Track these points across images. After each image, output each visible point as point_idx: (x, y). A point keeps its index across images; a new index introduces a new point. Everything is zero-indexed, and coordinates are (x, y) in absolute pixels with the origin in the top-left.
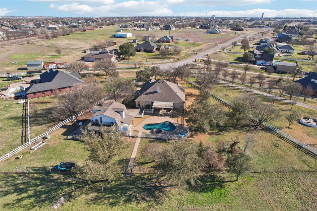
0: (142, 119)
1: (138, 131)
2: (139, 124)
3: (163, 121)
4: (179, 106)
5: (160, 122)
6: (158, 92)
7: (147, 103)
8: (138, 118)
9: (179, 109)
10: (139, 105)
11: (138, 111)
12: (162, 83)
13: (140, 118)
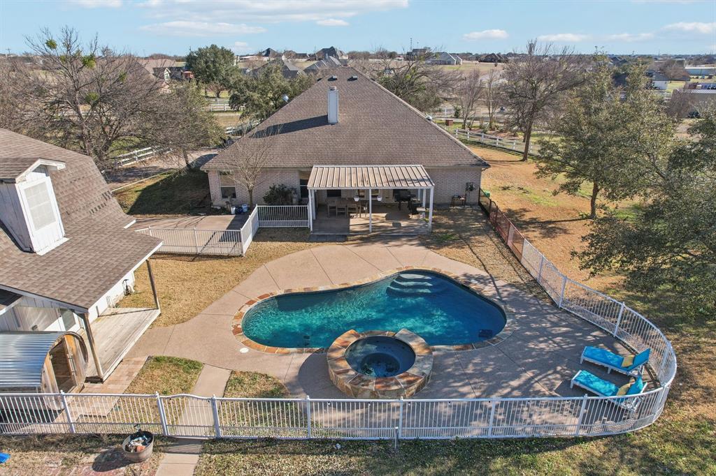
0: (243, 267)
1: (193, 366)
2: (211, 301)
3: (391, 272)
4: (455, 187)
5: (367, 281)
6: (331, 119)
7: (276, 180)
8: (209, 262)
9: (453, 204)
10: (229, 193)
11: (221, 223)
12: (352, 79)
13: (229, 257)
